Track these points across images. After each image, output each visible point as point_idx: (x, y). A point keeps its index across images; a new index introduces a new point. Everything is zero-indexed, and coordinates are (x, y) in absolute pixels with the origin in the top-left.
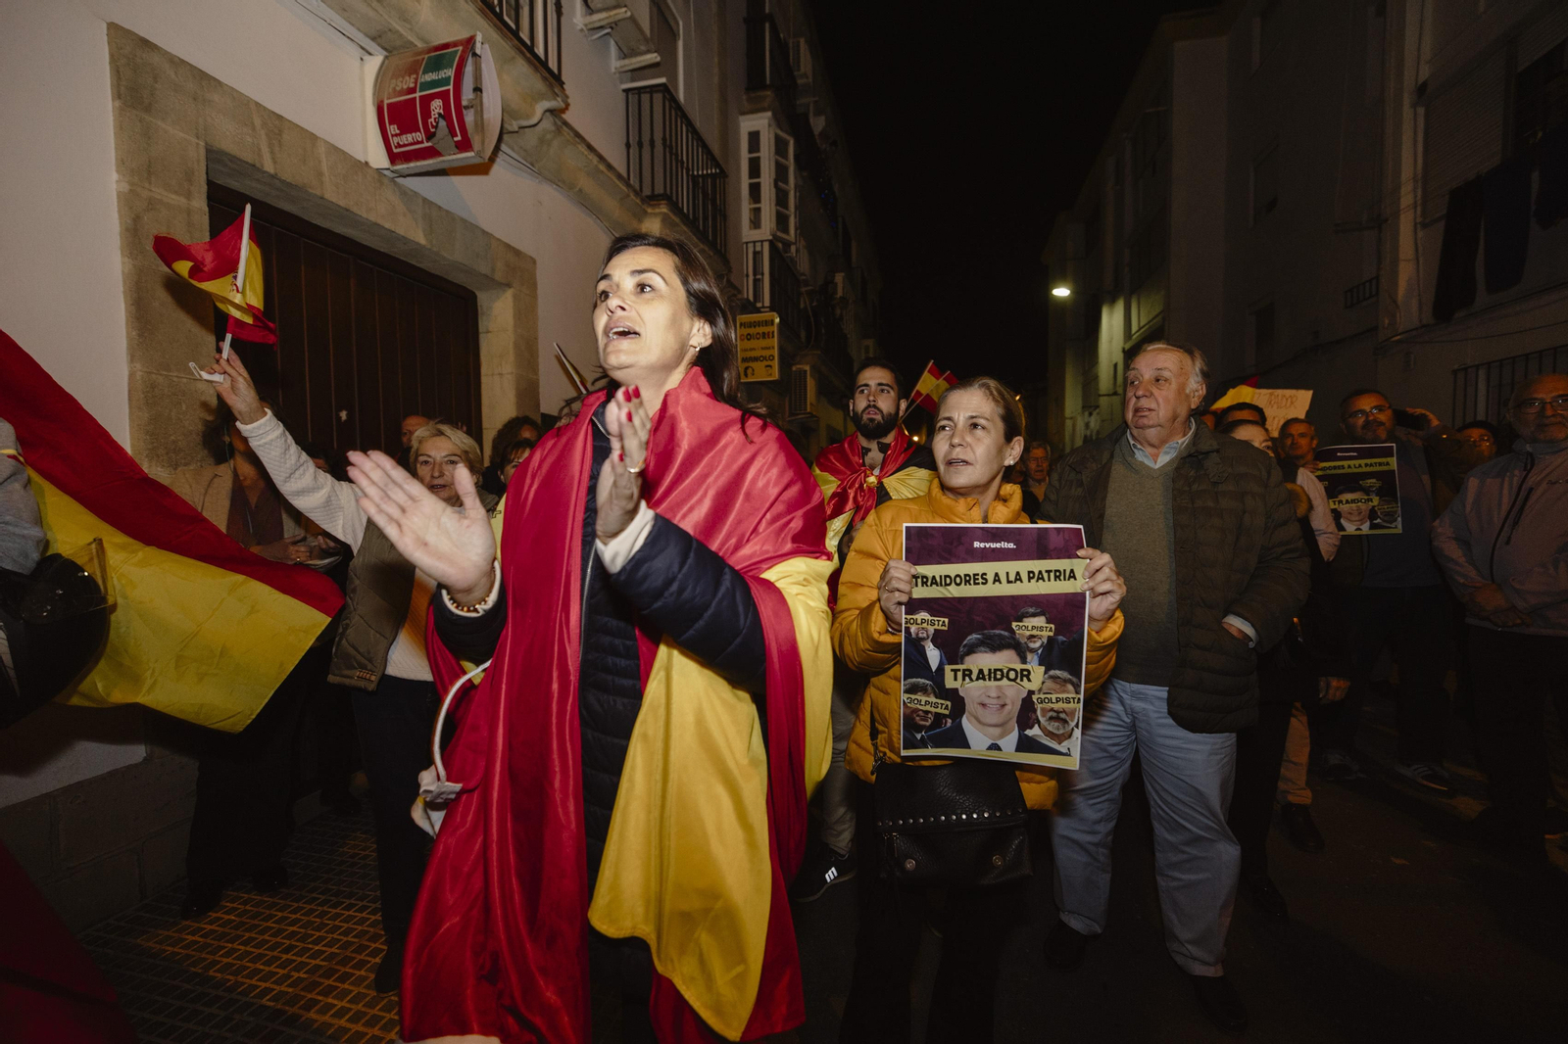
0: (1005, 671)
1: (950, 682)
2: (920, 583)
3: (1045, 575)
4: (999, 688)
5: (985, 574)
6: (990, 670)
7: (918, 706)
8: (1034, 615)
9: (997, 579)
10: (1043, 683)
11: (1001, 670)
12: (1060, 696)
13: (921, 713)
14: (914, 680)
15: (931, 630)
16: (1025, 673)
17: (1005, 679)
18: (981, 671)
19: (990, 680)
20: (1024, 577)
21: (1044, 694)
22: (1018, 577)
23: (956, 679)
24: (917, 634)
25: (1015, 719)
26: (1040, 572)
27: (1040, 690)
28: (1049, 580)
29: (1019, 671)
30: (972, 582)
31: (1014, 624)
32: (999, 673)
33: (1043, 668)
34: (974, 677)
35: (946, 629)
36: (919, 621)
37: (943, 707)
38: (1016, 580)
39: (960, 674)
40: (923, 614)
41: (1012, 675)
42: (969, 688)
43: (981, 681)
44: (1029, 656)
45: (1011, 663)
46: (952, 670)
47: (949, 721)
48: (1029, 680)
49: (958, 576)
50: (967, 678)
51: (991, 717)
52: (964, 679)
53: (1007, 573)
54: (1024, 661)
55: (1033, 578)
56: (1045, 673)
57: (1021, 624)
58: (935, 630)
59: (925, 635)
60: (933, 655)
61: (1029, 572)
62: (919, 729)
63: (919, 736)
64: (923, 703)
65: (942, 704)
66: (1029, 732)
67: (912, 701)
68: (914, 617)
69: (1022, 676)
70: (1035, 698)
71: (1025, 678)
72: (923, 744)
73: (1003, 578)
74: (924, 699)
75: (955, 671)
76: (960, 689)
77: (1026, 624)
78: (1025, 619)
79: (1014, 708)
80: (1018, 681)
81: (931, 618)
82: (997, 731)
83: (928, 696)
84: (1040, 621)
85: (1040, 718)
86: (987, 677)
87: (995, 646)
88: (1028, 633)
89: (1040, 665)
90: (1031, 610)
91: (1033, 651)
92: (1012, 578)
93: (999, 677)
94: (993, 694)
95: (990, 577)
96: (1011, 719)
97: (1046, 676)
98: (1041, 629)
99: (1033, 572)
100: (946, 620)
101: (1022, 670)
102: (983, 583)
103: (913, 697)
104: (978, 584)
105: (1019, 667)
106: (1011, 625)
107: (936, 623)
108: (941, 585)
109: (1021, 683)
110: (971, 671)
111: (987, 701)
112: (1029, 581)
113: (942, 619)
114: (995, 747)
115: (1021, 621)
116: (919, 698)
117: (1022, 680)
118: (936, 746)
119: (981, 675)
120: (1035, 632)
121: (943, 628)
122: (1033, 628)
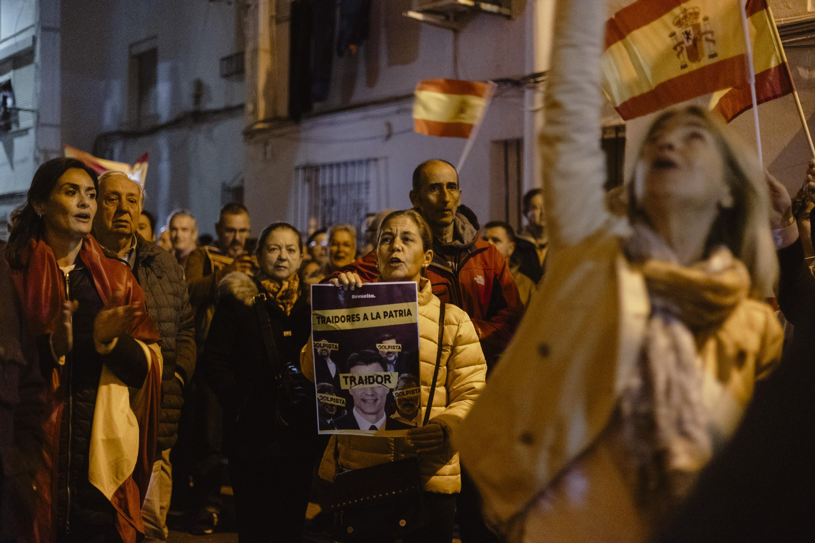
0: (375, 377)
1: (344, 386)
2: (321, 322)
3: (394, 314)
4: (372, 389)
5: (358, 315)
6: (366, 377)
7: (326, 401)
8: (389, 339)
9: (366, 317)
10: (398, 383)
11: (372, 377)
12: (408, 390)
13: (329, 406)
14: (323, 383)
15: (329, 350)
16: (387, 378)
17: (375, 382)
18: (361, 378)
19: (366, 384)
20: (382, 315)
21: (399, 390)
22: (378, 316)
23: (346, 383)
24: (322, 353)
25: (383, 408)
26: (391, 312)
27: (397, 388)
28: (396, 316)
29: (383, 376)
30: (351, 320)
31: (377, 345)
32: (371, 379)
33: (397, 373)
34: (357, 382)
35: (337, 350)
36: (322, 345)
37: (340, 402)
38: (377, 317)
39: (348, 380)
40: (323, 341)
41: (379, 379)
42: (354, 389)
43: (361, 385)
44: (389, 367)
45: (377, 371)
46: (344, 377)
47: (346, 411)
48: (390, 382)
49: (343, 316)
50: (353, 383)
51: (370, 409)
52: (351, 384)
53: (372, 314)
54: (386, 370)
55: (387, 315)
56: (399, 376)
57: (381, 345)
58: (331, 350)
59: (326, 354)
60: (332, 367)
61: (385, 312)
62: (329, 417)
63: (329, 422)
64: (329, 399)
65: (341, 400)
66: (393, 417)
67: (323, 398)
68: (319, 342)
69: (386, 380)
70: (394, 393)
71: (387, 381)
72: (332, 427)
73: (369, 317)
74: (330, 396)
75: (346, 378)
76: (350, 390)
77: (384, 345)
78: (384, 342)
79: (382, 401)
80: (383, 383)
81: (329, 344)
82: (373, 417)
83: (332, 395)
84: (392, 343)
85: (399, 406)
86: (364, 382)
87: (368, 361)
88: (386, 351)
89: (395, 371)
90: (387, 336)
91: (391, 362)
92: (374, 316)
93: (371, 381)
94: (370, 393)
95: (362, 317)
96: (381, 409)
97: (399, 378)
98: (393, 347)
99: (387, 312)
100: (337, 344)
101: (385, 376)
102: (357, 321)
103: (323, 395)
104: (355, 321)
105: (383, 374)
106: (376, 346)
107: (332, 346)
108: (333, 322)
109: (385, 384)
110: (354, 378)
111: (367, 398)
112: (385, 318)
113: (335, 344)
114: (373, 428)
115: (381, 343)
116: (327, 396)
117: (385, 383)
118: (339, 428)
119: (361, 381)
120: (390, 350)
121: (336, 349)
122: (389, 347)
